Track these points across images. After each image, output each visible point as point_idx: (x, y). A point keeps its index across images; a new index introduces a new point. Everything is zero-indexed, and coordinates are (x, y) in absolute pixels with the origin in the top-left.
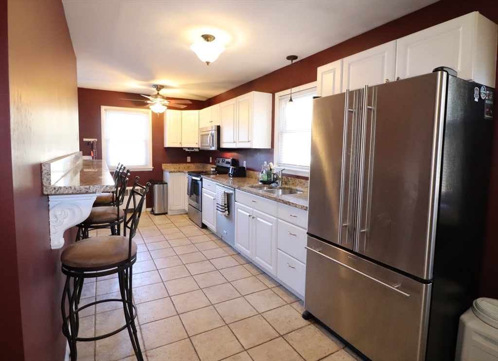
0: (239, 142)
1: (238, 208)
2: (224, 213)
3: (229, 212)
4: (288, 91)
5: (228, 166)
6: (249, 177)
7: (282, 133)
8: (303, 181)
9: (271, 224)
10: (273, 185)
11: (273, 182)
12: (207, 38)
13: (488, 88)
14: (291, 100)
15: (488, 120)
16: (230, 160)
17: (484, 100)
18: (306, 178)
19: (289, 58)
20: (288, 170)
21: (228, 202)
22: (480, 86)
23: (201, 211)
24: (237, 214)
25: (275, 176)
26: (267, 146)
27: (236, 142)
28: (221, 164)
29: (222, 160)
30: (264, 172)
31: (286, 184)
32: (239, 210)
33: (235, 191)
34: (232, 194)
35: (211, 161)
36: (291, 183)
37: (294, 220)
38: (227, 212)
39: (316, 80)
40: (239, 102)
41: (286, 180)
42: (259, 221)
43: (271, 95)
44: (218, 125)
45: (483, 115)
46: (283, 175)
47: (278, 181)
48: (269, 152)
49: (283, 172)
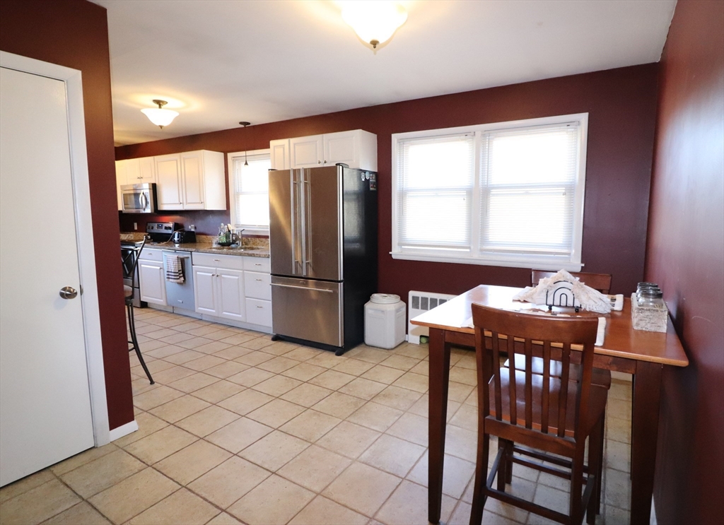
0: (187, 203)
1: (196, 271)
2: (178, 281)
3: (185, 278)
4: (243, 153)
5: (170, 232)
6: (200, 242)
7: (238, 194)
8: (264, 239)
9: (237, 278)
10: (233, 246)
11: (233, 243)
12: (159, 103)
13: (371, 173)
14: (246, 164)
15: (372, 191)
16: (171, 225)
17: (369, 179)
18: (267, 237)
19: (241, 123)
20: (247, 231)
21: (182, 267)
22: (365, 171)
23: (139, 288)
24: (196, 278)
25: (234, 238)
26: (222, 207)
27: (183, 203)
28: (156, 230)
29: (158, 226)
30: (222, 234)
31: (246, 244)
32: (198, 273)
33: (191, 254)
34: (188, 258)
35: (136, 228)
36: (251, 242)
37: (258, 268)
38: (182, 279)
39: (269, 148)
40: (184, 159)
41: (246, 240)
42: (223, 278)
43: (223, 154)
44: (154, 182)
45: (369, 189)
46: (243, 236)
47: (238, 242)
48: (225, 214)
49: (243, 233)
